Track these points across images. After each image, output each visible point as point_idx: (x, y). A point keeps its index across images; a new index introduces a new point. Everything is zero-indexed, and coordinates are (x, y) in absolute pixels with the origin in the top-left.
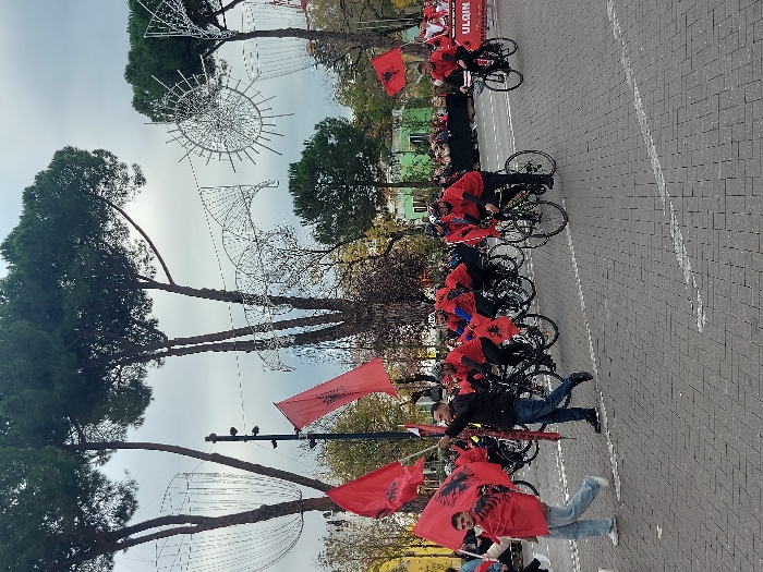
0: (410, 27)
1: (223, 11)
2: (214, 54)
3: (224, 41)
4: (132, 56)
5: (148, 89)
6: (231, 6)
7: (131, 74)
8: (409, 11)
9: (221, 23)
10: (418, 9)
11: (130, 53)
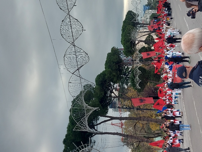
0: (157, 137)
1: (97, 125)
2: (92, 138)
3: (96, 134)
4: (66, 136)
5: (69, 147)
6: (100, 124)
7: (65, 142)
8: (156, 132)
9: (96, 129)
10: (160, 132)
11: (66, 135)
